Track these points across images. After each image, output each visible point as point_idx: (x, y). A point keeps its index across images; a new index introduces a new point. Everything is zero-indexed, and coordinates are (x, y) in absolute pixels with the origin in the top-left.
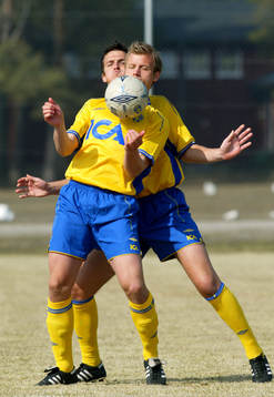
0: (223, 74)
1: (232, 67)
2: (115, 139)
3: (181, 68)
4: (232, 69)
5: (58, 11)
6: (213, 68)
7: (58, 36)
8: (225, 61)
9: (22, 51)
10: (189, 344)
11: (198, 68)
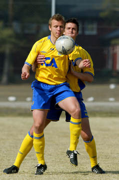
0: (87, 33)
1: (92, 29)
5: (11, 2)
6: (83, 30)
7: (10, 13)
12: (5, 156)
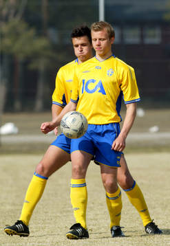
0: (148, 41)
1: (154, 36)
2: (99, 91)
3: (122, 37)
4: (154, 37)
5: (45, 3)
6: (142, 37)
7: (44, 16)
8: (150, 32)
9: (22, 27)
10: (129, 210)
11: (132, 37)
12: (41, 207)
